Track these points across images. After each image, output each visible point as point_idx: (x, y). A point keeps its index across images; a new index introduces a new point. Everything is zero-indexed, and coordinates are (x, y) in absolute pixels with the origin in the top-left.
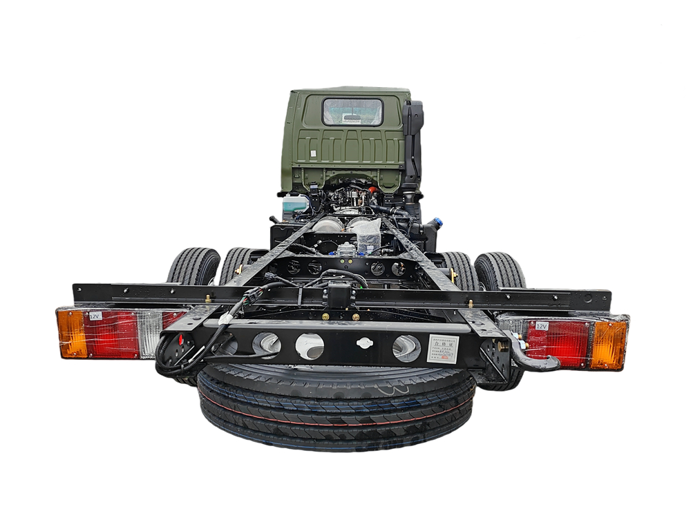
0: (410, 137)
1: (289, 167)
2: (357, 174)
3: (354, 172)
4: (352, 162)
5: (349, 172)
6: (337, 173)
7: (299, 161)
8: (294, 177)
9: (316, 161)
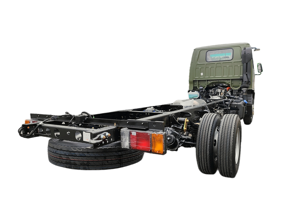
0: (245, 64)
1: (192, 80)
2: (221, 82)
3: (219, 81)
4: (219, 77)
5: (217, 81)
6: (212, 81)
7: (196, 77)
8: (194, 84)
9: (203, 77)
